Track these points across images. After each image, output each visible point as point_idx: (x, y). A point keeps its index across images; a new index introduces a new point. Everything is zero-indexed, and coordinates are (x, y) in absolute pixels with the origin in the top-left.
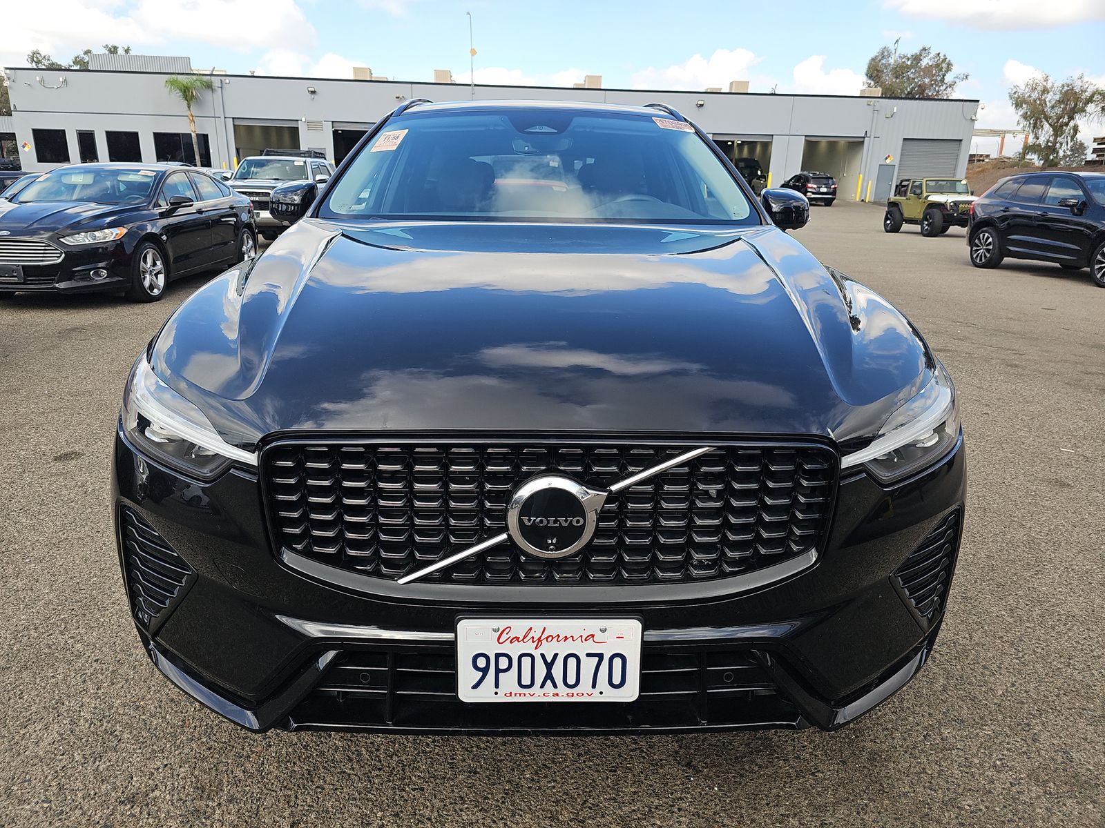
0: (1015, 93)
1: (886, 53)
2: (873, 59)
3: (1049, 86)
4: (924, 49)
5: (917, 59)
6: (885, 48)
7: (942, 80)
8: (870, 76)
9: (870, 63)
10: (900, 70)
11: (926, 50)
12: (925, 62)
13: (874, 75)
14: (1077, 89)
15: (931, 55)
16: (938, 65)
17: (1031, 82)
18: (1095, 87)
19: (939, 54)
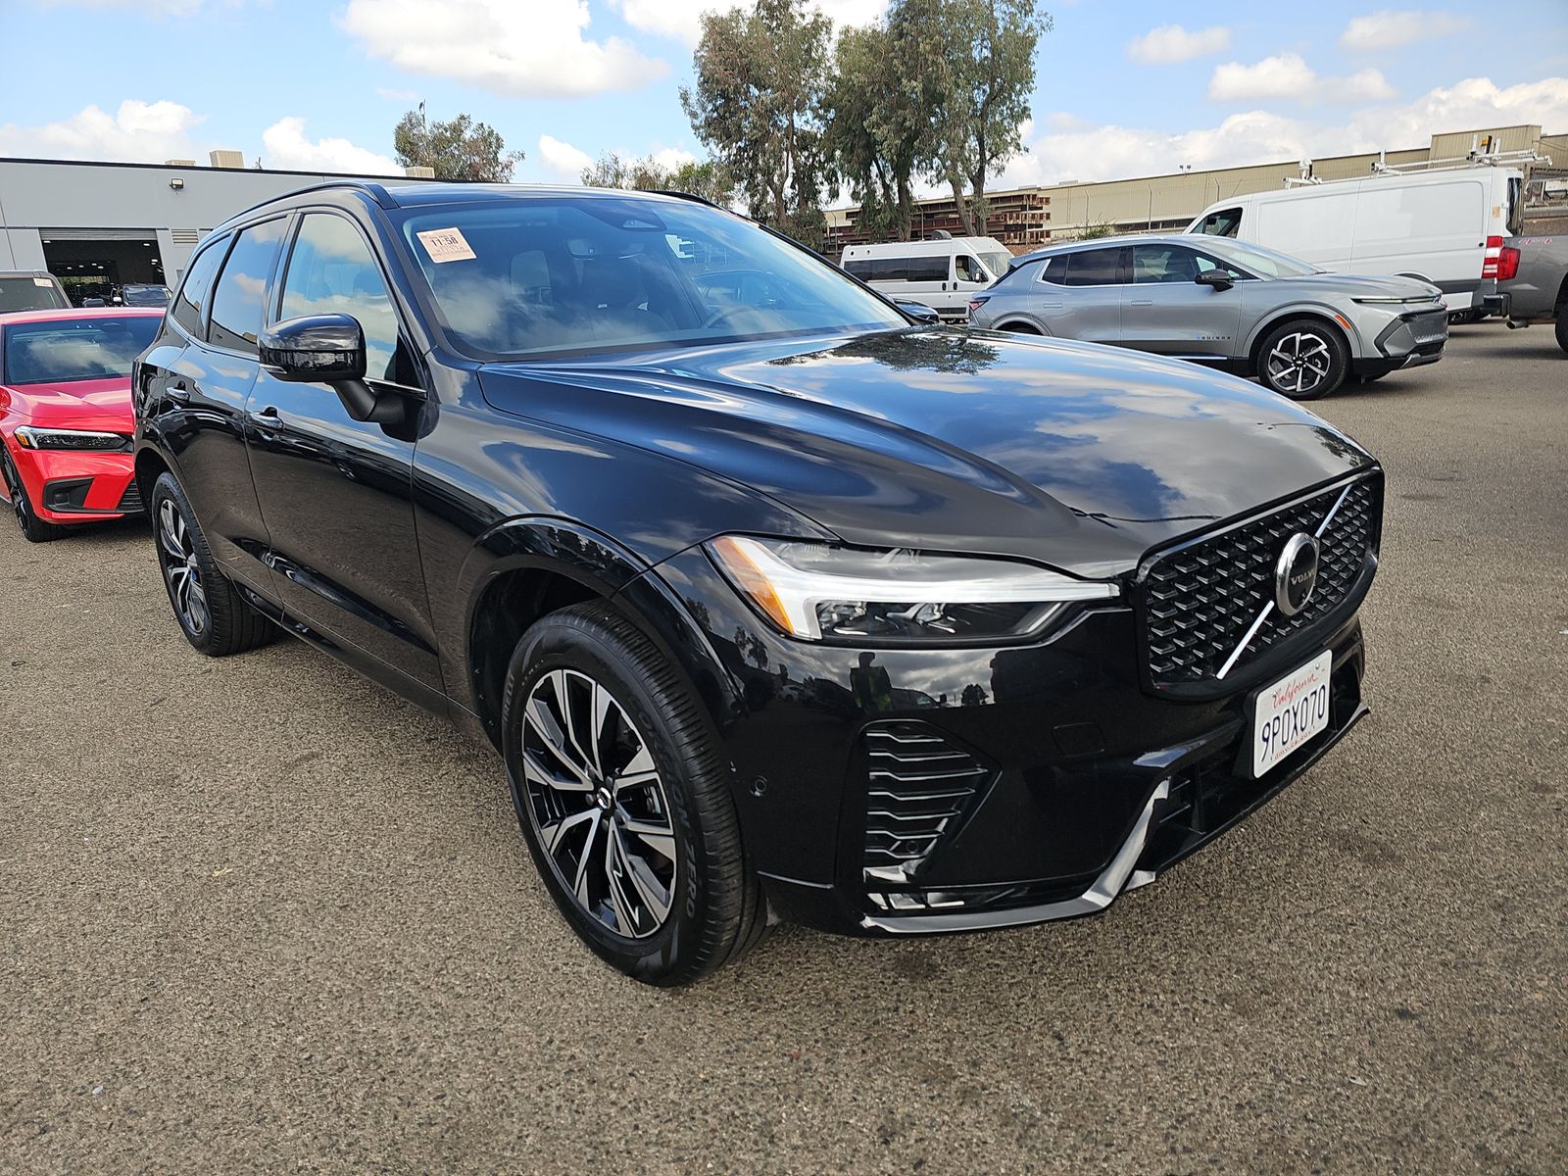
0: (587, 177)
1: (414, 121)
2: (400, 128)
3: (621, 169)
4: (462, 118)
5: (457, 129)
6: (411, 113)
7: (495, 159)
8: (402, 150)
9: (397, 133)
10: (439, 143)
11: (465, 119)
12: (467, 135)
13: (408, 149)
14: (651, 174)
15: (473, 126)
16: (484, 140)
17: (601, 165)
18: (668, 172)
19: (482, 125)
